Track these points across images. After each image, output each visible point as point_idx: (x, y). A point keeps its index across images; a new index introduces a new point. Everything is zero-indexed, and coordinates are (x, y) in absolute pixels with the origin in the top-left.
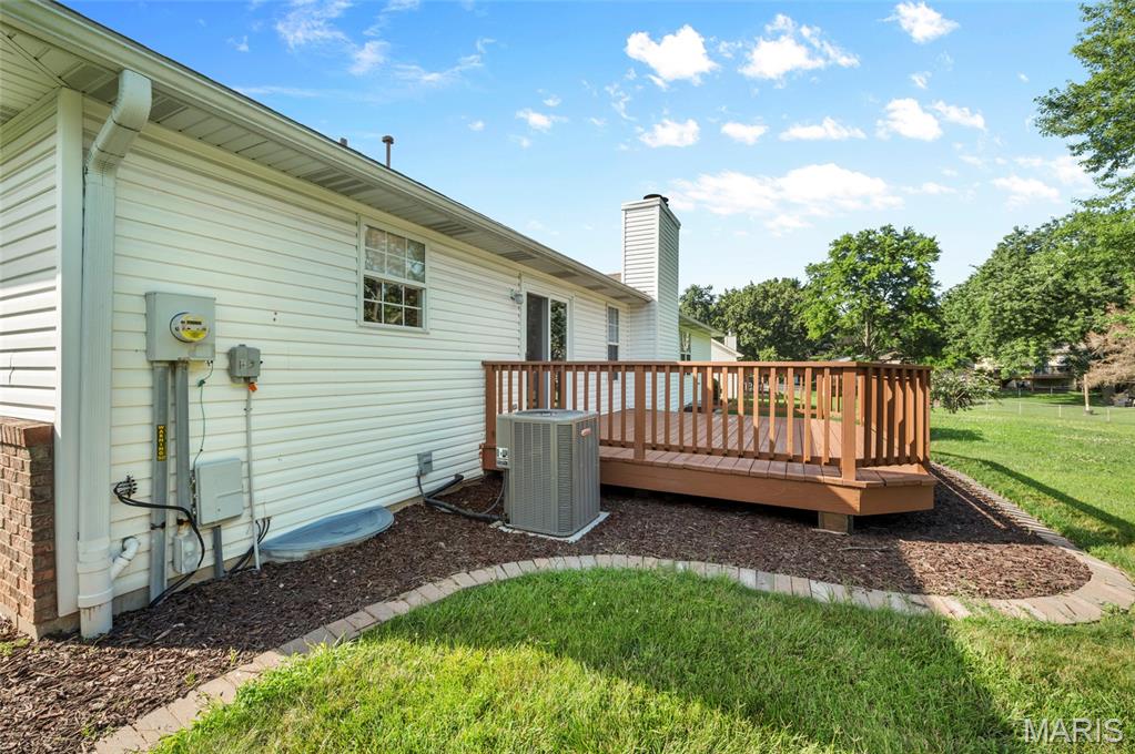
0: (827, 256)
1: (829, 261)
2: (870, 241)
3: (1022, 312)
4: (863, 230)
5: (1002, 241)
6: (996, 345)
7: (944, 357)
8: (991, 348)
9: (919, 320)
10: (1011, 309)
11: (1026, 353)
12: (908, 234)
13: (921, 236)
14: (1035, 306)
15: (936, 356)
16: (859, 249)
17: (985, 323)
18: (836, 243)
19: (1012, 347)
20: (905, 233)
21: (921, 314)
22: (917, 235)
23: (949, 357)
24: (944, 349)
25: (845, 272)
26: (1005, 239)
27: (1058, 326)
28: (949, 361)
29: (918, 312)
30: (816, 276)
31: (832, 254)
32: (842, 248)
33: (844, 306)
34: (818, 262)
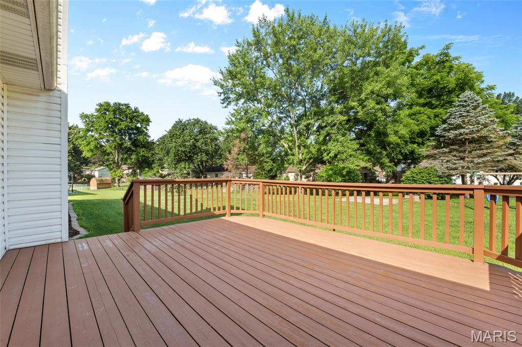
0: (94, 111)
1: (96, 114)
2: (120, 108)
3: (184, 152)
4: (116, 102)
5: (175, 123)
6: (175, 164)
7: (152, 169)
8: (174, 166)
9: (143, 151)
10: (181, 151)
11: (185, 168)
12: (136, 111)
13: (142, 113)
14: (188, 150)
15: (149, 168)
16: (114, 111)
17: (172, 155)
18: (100, 105)
19: (181, 165)
20: (135, 110)
21: (144, 149)
22: (140, 112)
23: (155, 169)
24: (153, 165)
25: (107, 122)
26: (176, 122)
27: (194, 158)
28: (155, 171)
29: (142, 148)
30: (86, 121)
31: (98, 111)
32: (104, 108)
33: (104, 141)
34: (89, 113)
